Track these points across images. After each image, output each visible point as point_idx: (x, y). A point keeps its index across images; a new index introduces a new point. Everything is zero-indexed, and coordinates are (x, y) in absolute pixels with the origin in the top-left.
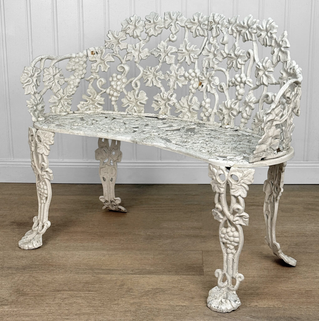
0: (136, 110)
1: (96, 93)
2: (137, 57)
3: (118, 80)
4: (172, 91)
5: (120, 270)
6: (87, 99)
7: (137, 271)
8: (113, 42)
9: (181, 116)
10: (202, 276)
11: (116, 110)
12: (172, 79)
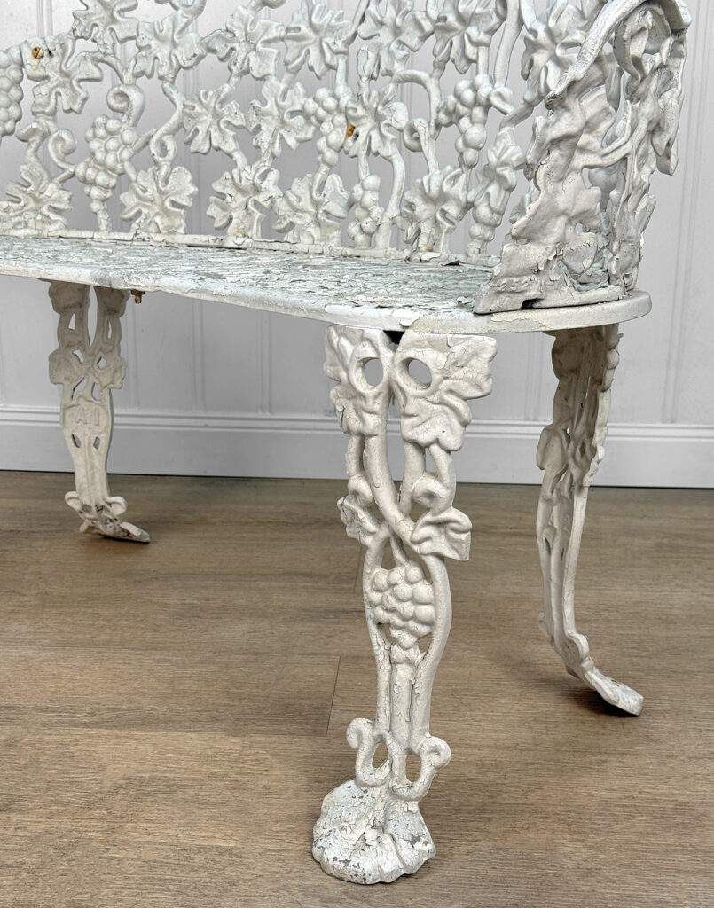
0: (161, 227)
1: (45, 176)
2: (167, 61)
3: (111, 133)
4: (266, 163)
5: (53, 712)
6: (20, 196)
7: (106, 716)
8: (98, 19)
9: (290, 240)
10: (321, 740)
11: (103, 227)
12: (268, 124)
